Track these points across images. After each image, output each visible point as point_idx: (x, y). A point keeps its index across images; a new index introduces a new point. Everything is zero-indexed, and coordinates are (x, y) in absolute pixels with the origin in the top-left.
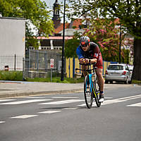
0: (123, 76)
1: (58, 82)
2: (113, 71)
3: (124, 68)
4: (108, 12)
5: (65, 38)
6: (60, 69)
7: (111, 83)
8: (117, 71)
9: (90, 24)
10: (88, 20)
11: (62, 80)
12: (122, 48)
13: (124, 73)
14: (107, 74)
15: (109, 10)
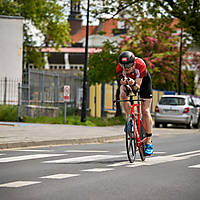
0: (185, 116)
1: (76, 124)
2: (168, 107)
3: (186, 101)
4: (161, 9)
5: (89, 51)
6: (79, 102)
7: (165, 126)
8: (174, 107)
9: (132, 29)
10: (127, 21)
11: (83, 121)
12: (183, 68)
13: (187, 111)
14: (157, 111)
15: (162, 5)
